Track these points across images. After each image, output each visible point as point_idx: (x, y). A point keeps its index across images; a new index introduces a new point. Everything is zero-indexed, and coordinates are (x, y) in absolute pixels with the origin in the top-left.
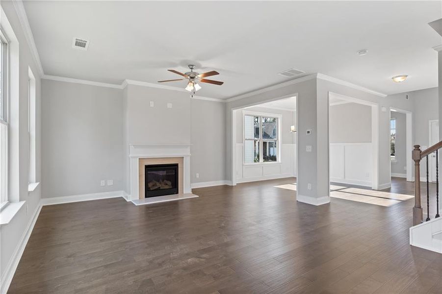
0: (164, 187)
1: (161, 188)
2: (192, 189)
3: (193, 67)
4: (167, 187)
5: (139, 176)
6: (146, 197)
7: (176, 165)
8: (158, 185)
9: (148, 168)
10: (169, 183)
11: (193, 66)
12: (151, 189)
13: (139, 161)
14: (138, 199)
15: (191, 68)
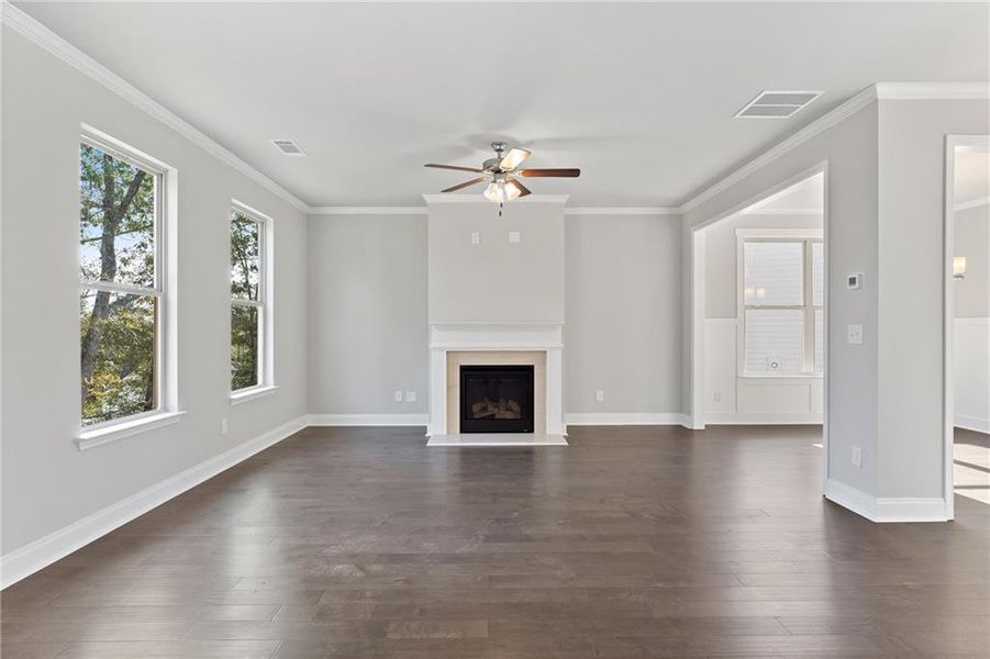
0: (503, 415)
1: (497, 417)
2: (568, 427)
3: (502, 147)
4: (509, 416)
5: (448, 388)
6: (462, 431)
7: (530, 369)
8: (492, 409)
9: (467, 372)
10: (516, 407)
11: (500, 145)
12: (476, 416)
13: (448, 358)
14: (445, 432)
15: (499, 150)
